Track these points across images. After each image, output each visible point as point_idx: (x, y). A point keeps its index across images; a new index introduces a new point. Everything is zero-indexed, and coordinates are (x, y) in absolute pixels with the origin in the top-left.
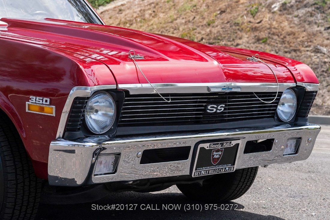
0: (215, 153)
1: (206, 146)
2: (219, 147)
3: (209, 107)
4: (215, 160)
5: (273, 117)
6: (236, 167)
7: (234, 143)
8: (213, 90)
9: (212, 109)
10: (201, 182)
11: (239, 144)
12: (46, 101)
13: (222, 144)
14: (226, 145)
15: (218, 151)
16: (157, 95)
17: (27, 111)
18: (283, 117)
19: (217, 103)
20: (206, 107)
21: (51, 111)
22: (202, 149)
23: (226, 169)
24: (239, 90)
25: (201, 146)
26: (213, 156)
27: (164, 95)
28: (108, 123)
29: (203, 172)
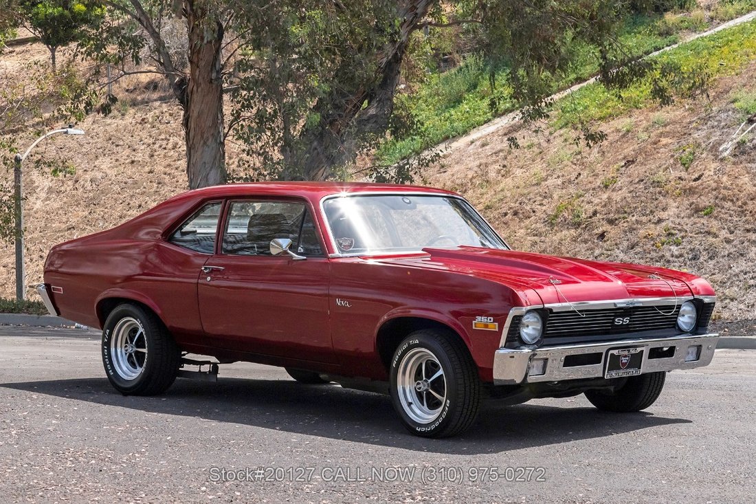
0: (623, 358)
1: (615, 352)
2: (626, 353)
3: (616, 320)
4: (624, 364)
5: (674, 327)
6: (642, 371)
7: (639, 350)
8: (619, 306)
9: (619, 321)
11: (642, 351)
12: (490, 320)
13: (629, 351)
15: (626, 356)
16: (575, 312)
17: (474, 328)
18: (684, 327)
19: (623, 316)
20: (614, 320)
21: (494, 327)
22: (612, 355)
23: (633, 372)
24: (641, 305)
25: (611, 352)
26: (622, 361)
27: (580, 311)
28: (537, 335)
29: (614, 374)
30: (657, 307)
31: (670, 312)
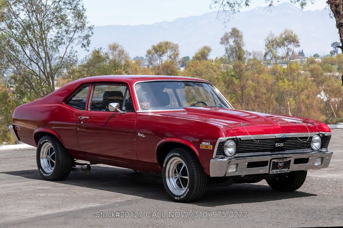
0: (280, 164)
1: (275, 161)
2: (281, 161)
3: (276, 144)
4: (280, 167)
5: (309, 148)
6: (290, 170)
7: (288, 159)
8: (277, 137)
9: (277, 145)
10: (278, 179)
11: (291, 160)
12: (208, 144)
13: (283, 160)
14: (285, 160)
15: (281, 163)
16: (253, 140)
17: (201, 148)
18: (314, 147)
19: (280, 142)
20: (275, 144)
21: (211, 147)
22: (274, 162)
23: (285, 170)
24: (290, 137)
25: (273, 160)
26: (279, 165)
27: (256, 140)
28: (233, 152)
29: (275, 172)
30: (299, 138)
31: (306, 140)
